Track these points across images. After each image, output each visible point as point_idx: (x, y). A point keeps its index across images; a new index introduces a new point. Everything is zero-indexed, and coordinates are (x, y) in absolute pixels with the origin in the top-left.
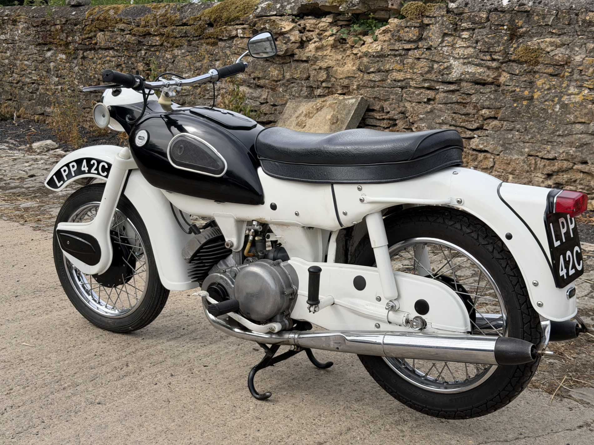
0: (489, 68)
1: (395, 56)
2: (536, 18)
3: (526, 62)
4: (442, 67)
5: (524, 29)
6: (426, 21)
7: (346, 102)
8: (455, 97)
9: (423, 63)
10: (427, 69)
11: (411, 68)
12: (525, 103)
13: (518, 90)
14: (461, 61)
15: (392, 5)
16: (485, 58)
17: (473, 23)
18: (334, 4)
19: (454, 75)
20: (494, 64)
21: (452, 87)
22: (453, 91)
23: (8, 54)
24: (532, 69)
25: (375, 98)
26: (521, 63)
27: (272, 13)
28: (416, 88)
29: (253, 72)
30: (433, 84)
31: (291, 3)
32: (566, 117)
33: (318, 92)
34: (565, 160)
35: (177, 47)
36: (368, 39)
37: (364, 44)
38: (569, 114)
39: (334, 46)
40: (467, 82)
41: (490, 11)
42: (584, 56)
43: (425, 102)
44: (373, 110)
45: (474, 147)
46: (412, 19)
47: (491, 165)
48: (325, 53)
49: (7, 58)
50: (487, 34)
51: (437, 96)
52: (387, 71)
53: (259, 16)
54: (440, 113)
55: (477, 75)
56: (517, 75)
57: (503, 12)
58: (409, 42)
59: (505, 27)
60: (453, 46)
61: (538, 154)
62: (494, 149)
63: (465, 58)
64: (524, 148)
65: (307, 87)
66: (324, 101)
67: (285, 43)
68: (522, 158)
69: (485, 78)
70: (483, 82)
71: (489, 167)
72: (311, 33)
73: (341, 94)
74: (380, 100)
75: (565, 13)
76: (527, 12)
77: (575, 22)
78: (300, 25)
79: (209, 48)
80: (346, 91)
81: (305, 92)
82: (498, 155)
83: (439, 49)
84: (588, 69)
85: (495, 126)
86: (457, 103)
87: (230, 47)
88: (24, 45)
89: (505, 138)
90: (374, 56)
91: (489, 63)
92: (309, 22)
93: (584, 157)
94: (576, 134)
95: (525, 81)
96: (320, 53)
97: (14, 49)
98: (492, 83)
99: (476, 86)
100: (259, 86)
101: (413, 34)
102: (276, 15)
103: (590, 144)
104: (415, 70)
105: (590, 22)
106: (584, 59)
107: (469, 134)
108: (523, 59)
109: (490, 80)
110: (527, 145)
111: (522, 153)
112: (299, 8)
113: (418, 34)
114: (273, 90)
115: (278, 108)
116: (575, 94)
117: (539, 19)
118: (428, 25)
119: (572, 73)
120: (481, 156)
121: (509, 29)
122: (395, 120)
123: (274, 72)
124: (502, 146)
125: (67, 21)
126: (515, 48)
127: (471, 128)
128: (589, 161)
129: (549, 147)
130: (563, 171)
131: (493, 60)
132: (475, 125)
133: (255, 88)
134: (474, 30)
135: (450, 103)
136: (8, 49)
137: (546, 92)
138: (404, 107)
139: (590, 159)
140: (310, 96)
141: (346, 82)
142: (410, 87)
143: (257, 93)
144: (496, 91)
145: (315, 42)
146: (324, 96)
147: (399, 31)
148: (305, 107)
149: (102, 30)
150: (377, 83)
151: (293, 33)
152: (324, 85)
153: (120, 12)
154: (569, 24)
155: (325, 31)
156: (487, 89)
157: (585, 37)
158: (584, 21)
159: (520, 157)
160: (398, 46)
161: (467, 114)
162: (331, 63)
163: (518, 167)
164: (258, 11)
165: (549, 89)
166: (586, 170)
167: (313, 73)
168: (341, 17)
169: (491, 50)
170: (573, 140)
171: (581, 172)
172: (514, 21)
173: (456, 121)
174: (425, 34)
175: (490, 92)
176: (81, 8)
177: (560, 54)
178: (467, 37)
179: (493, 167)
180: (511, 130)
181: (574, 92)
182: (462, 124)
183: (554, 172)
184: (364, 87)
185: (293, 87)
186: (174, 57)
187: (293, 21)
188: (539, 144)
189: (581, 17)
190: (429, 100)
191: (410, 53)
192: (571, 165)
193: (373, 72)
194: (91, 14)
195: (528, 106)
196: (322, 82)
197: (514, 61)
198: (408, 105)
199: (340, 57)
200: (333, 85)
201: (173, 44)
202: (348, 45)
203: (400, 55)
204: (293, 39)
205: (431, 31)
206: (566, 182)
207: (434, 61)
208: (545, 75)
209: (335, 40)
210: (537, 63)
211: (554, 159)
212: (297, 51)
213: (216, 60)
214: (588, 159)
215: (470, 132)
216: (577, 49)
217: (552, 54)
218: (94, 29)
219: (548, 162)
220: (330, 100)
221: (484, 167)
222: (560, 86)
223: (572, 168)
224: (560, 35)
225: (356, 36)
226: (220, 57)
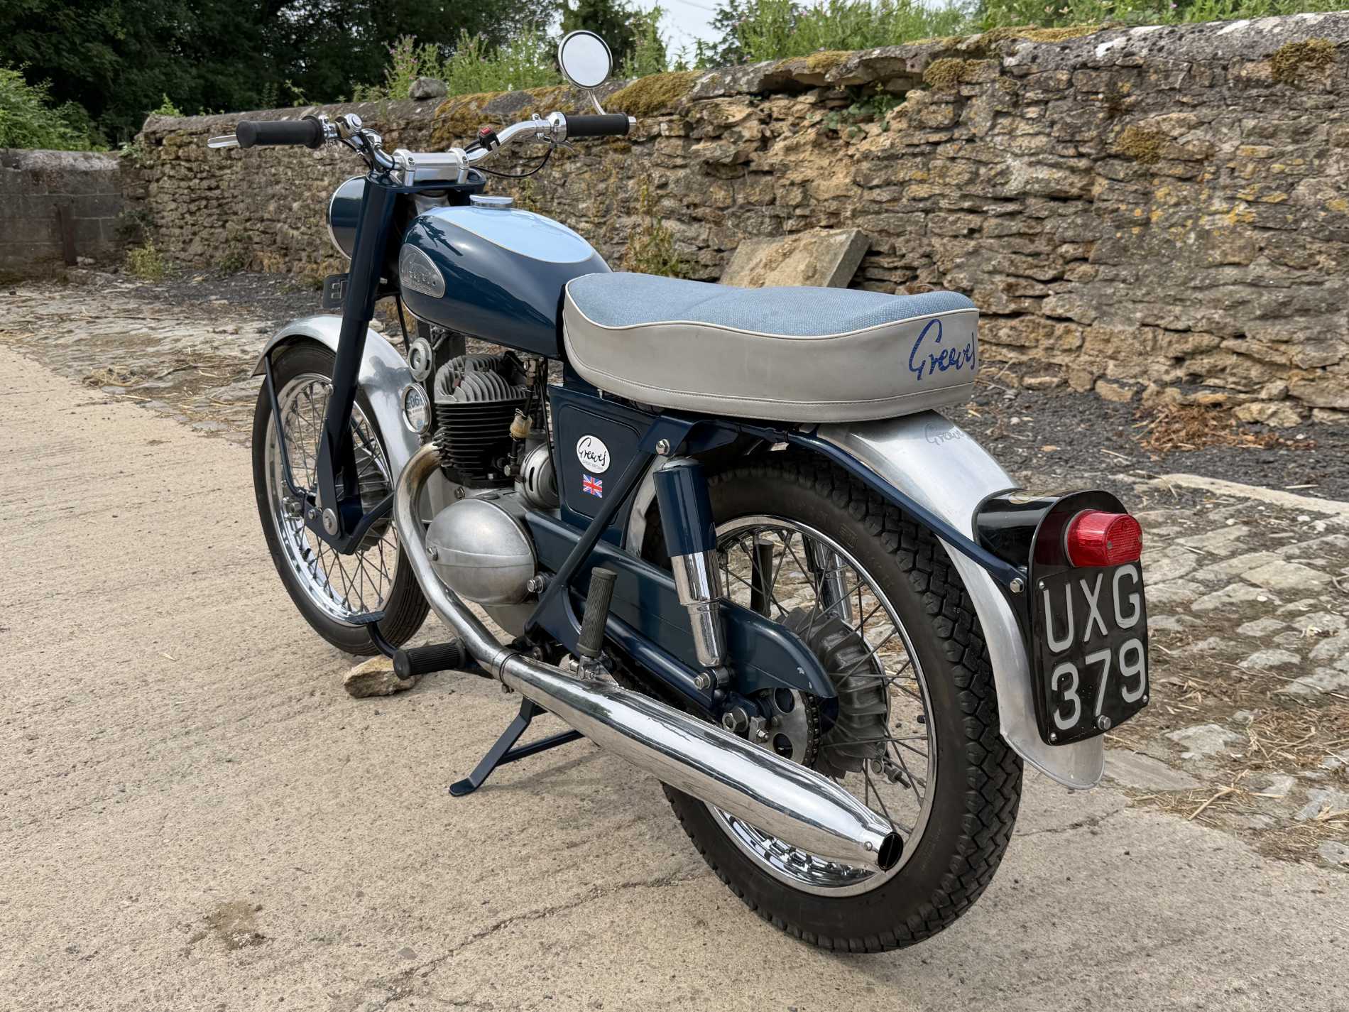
0: (1073, 170)
1: (915, 155)
2: (1153, 77)
3: (1136, 157)
4: (993, 173)
5: (1133, 98)
6: (965, 91)
7: (832, 240)
8: (1015, 225)
9: (961, 166)
10: (967, 176)
11: (940, 177)
12: (1136, 230)
13: (1123, 207)
14: (1026, 159)
15: (912, 66)
16: (1066, 152)
17: (1046, 91)
18: (818, 70)
19: (1014, 185)
20: (1083, 163)
21: (1011, 207)
22: (1012, 215)
23: (326, 183)
24: (1148, 170)
25: (881, 232)
26: (1129, 159)
27: (717, 92)
28: (951, 211)
29: (686, 195)
30: (978, 203)
31: (748, 74)
32: (1206, 254)
33: (789, 224)
34: (1205, 332)
35: (569, 158)
36: (874, 129)
37: (865, 138)
38: (1213, 248)
39: (817, 144)
40: (1035, 196)
41: (1074, 68)
42: (1237, 143)
43: (965, 236)
44: (879, 253)
45: (1048, 313)
46: (940, 89)
47: (1078, 343)
48: (801, 156)
49: (325, 189)
50: (1070, 110)
51: (986, 224)
52: (902, 184)
53: (696, 100)
54: (990, 254)
55: (1053, 184)
56: (1121, 181)
57: (1096, 68)
58: (938, 129)
59: (1101, 96)
60: (1011, 133)
61: (1159, 322)
62: (1083, 316)
63: (1032, 155)
64: (1134, 312)
65: (771, 217)
66: (795, 241)
67: (734, 143)
68: (1131, 329)
69: (1067, 188)
70: (1063, 195)
71: (1074, 347)
72: (781, 124)
73: (826, 227)
74: (889, 234)
75: (1204, 65)
76: (1138, 67)
77: (1222, 81)
78: (762, 110)
79: (618, 157)
80: (834, 220)
81: (768, 226)
82: (1090, 325)
83: (988, 139)
84: (1245, 165)
85: (1085, 274)
86: (1020, 235)
87: (650, 155)
88: (347, 167)
89: (1101, 296)
90: (879, 158)
91: (1073, 162)
92: (778, 104)
93: (1238, 325)
94: (1224, 284)
95: (1136, 191)
96: (792, 158)
97: (333, 174)
98: (1079, 198)
99: (1052, 204)
100: (696, 219)
101: (943, 115)
102: (723, 95)
103: (1248, 302)
104: (947, 180)
105: (1249, 80)
106: (1237, 148)
107: (1039, 289)
108: (1131, 153)
109: (1075, 191)
110: (1140, 306)
111: (1129, 321)
112: (761, 81)
113: (951, 115)
114: (718, 223)
115: (725, 254)
116: (1223, 213)
117: (1158, 80)
118: (969, 98)
119: (1216, 174)
120: (1060, 328)
121: (1106, 99)
122: (916, 269)
123: (719, 194)
124: (1096, 309)
125: (408, 124)
126: (1118, 133)
127: (1042, 278)
128: (1247, 334)
129: (1177, 310)
130: (1202, 353)
131: (1081, 155)
132: (1051, 274)
133: (689, 223)
134: (1047, 103)
135: (1007, 235)
136: (325, 173)
137: (1171, 211)
138: (929, 245)
139: (1250, 330)
140: (777, 232)
141: (834, 205)
142: (940, 209)
143: (692, 230)
144: (1085, 211)
145: (785, 138)
146: (798, 231)
147: (919, 111)
148: (767, 250)
149: (458, 137)
150: (885, 206)
151: (748, 124)
152: (798, 212)
153: (485, 105)
154: (1211, 86)
155: (803, 118)
156: (1071, 208)
157: (1240, 108)
158: (1238, 79)
159: (1127, 328)
160: (919, 137)
161: (1036, 255)
162: (810, 174)
163: (1124, 346)
164: (696, 90)
165: (1177, 205)
166: (1243, 350)
167: (780, 192)
168: (831, 94)
169: (1078, 138)
170: (1219, 295)
171: (1234, 352)
172: (1115, 84)
173: (1017, 267)
174: (964, 114)
175: (1076, 213)
176: (430, 102)
177: (1195, 141)
178: (1034, 115)
179: (1080, 347)
180: (1112, 280)
181: (1221, 209)
182: (1028, 272)
183: (1186, 353)
184: (865, 212)
185: (749, 218)
186: (566, 175)
187: (751, 104)
188: (1158, 305)
189: (1233, 71)
190: (972, 231)
191: (940, 149)
192: (1217, 340)
193: (877, 186)
194: (443, 111)
195: (1141, 237)
196: (797, 206)
197: (1116, 156)
198: (936, 242)
199: (825, 162)
200: (813, 211)
201: (563, 153)
202: (841, 142)
203: (922, 154)
204: (747, 134)
205: (975, 108)
206: (1209, 371)
207: (980, 162)
208: (1169, 179)
209: (818, 134)
210: (1156, 158)
211: (1187, 330)
212: (754, 156)
213: (629, 178)
214: (1245, 329)
215: (1041, 286)
216: (1225, 130)
217: (1182, 141)
218: (446, 135)
219: (1176, 336)
220: (806, 237)
221: (1065, 347)
222: (1197, 199)
223: (1217, 347)
224: (1194, 106)
225: (855, 123)
226: (634, 172)
